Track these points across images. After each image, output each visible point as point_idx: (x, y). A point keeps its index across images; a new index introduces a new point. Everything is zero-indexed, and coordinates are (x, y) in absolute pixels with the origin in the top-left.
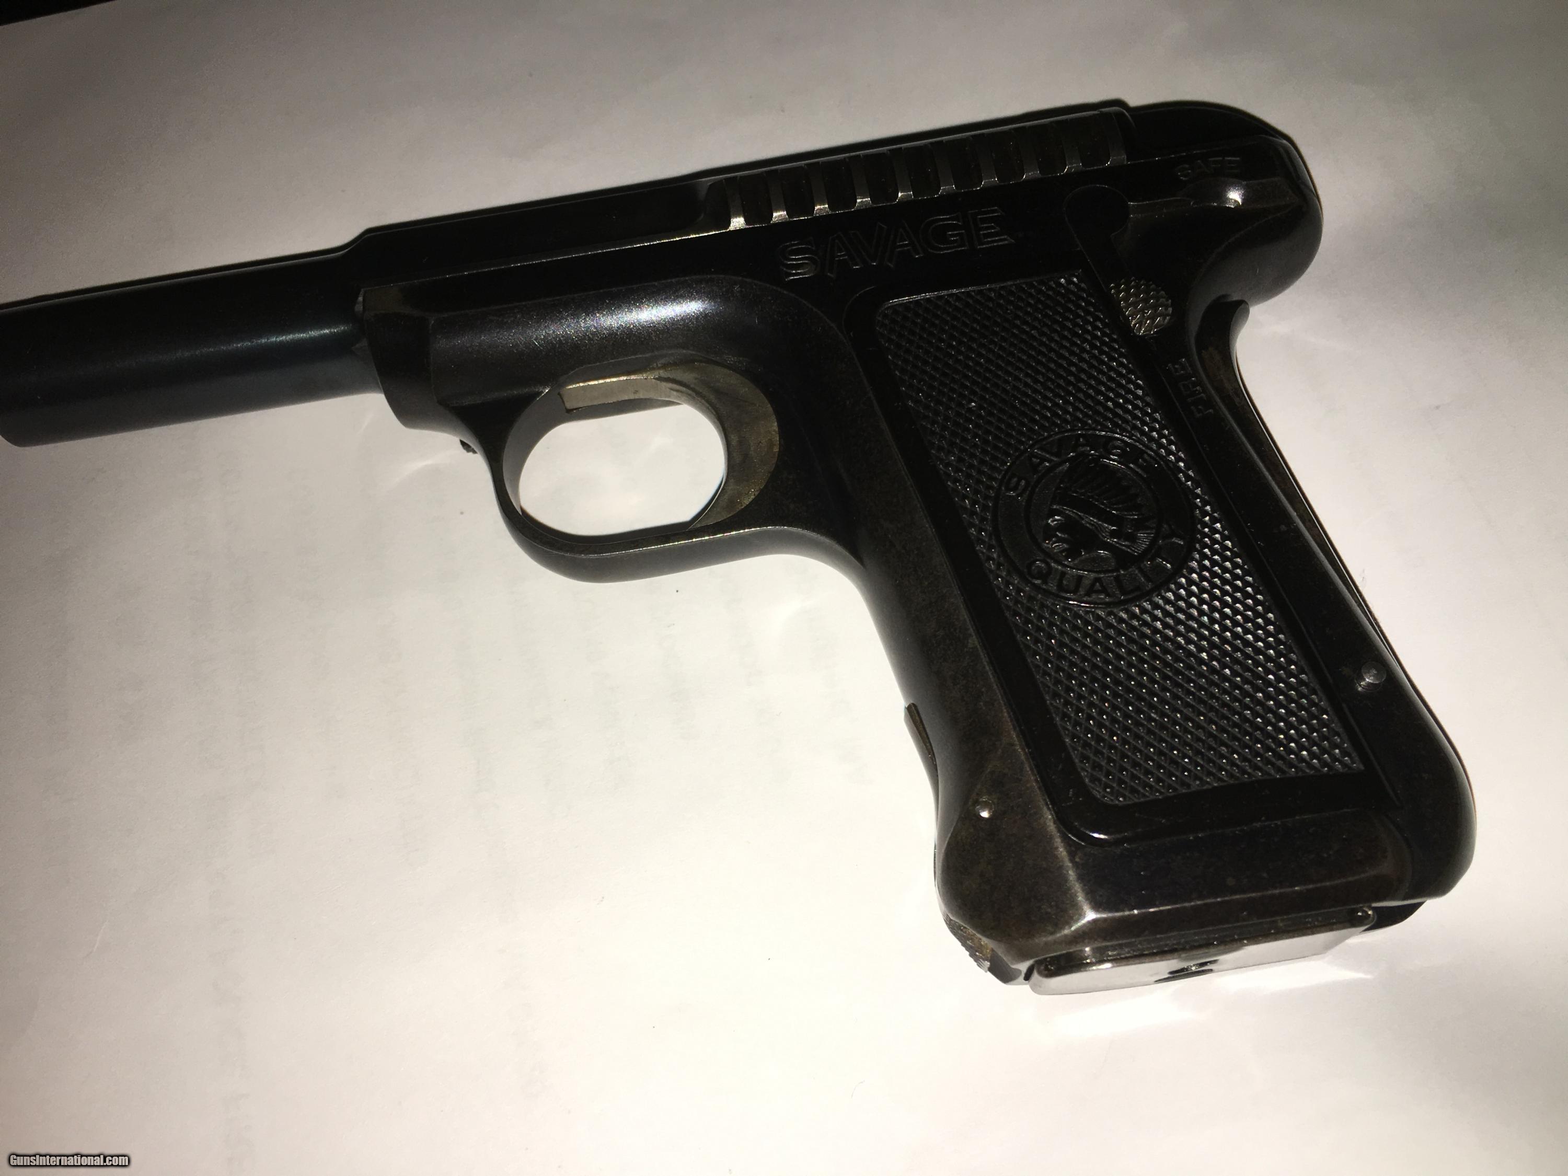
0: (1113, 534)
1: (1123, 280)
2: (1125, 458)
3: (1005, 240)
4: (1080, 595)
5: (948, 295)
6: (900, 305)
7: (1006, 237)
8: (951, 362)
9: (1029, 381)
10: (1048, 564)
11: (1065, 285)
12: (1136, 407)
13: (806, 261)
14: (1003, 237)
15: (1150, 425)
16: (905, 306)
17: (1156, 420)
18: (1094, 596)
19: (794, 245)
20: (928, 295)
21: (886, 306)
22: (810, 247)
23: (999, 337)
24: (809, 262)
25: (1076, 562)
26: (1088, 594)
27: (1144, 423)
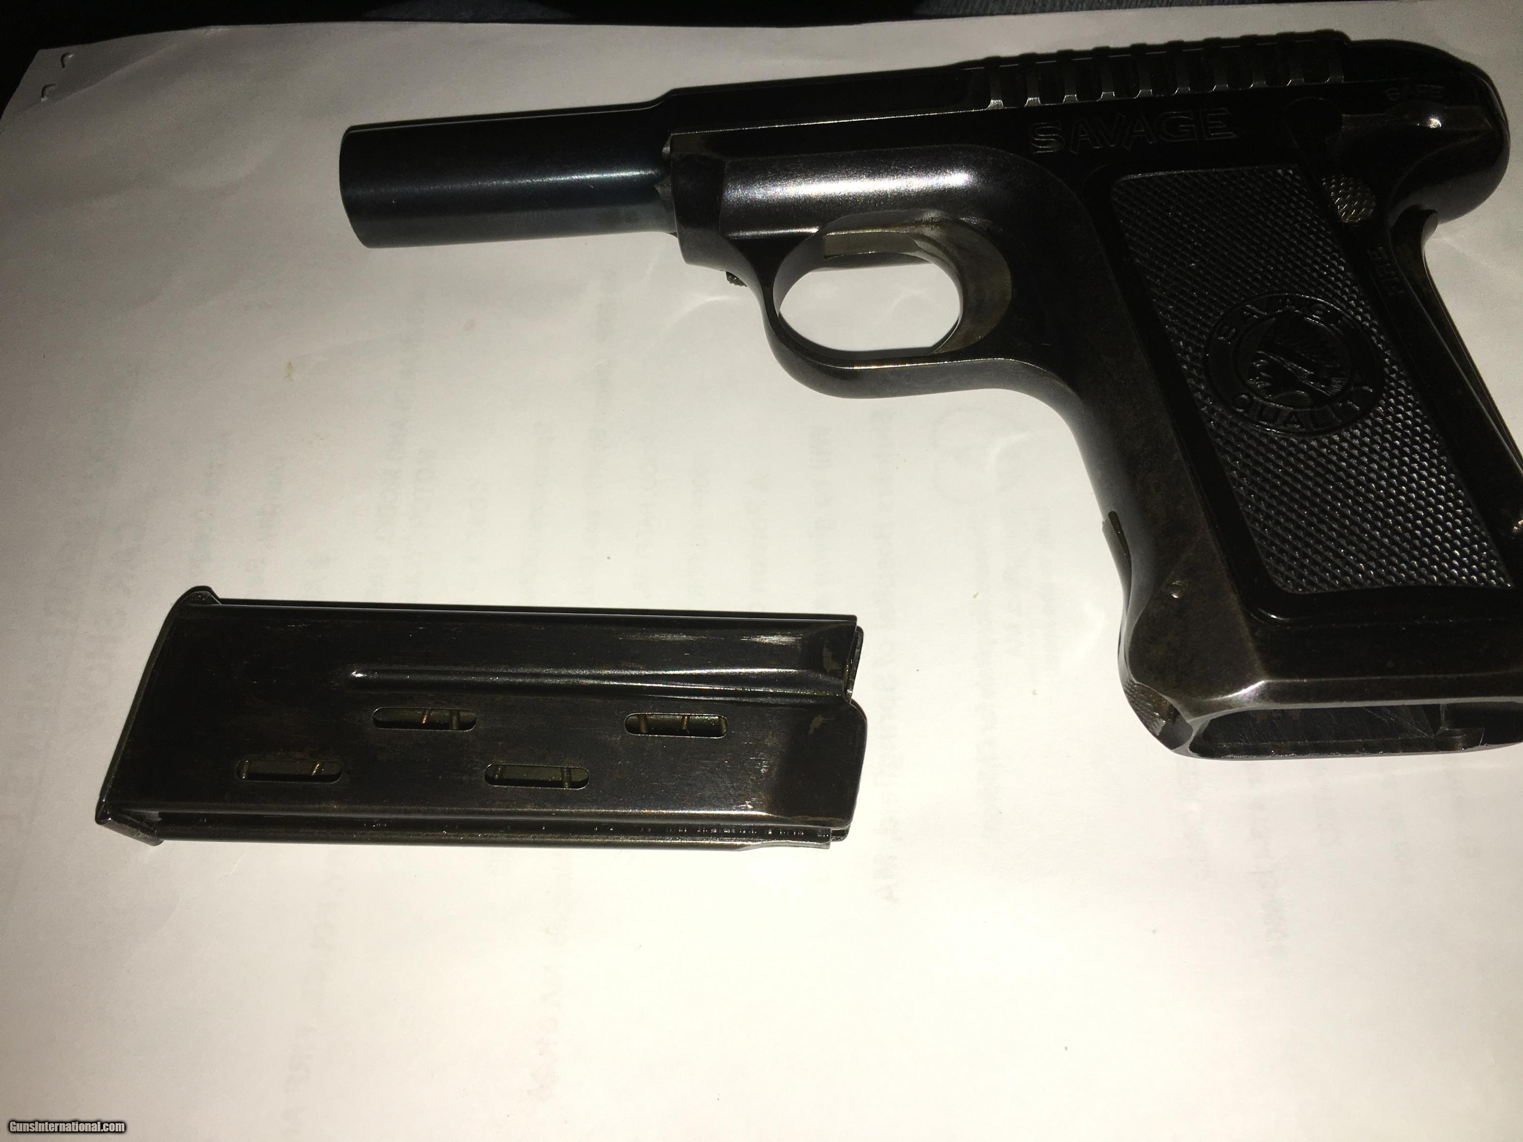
0: (1311, 378)
1: (1334, 176)
2: (1325, 318)
3: (1231, 135)
4: (1277, 424)
5: (1178, 175)
6: (1134, 180)
7: (1231, 133)
8: (1175, 229)
9: (1244, 249)
10: (1250, 397)
11: (1282, 175)
12: (1338, 279)
13: (1053, 140)
14: (1228, 133)
15: (1349, 295)
16: (1138, 181)
17: (1354, 292)
18: (1290, 426)
19: (1042, 125)
20: (1160, 174)
21: (1122, 180)
22: (1057, 128)
23: (1221, 212)
24: (1055, 140)
25: (1275, 397)
26: (1285, 424)
27: (1344, 293)
